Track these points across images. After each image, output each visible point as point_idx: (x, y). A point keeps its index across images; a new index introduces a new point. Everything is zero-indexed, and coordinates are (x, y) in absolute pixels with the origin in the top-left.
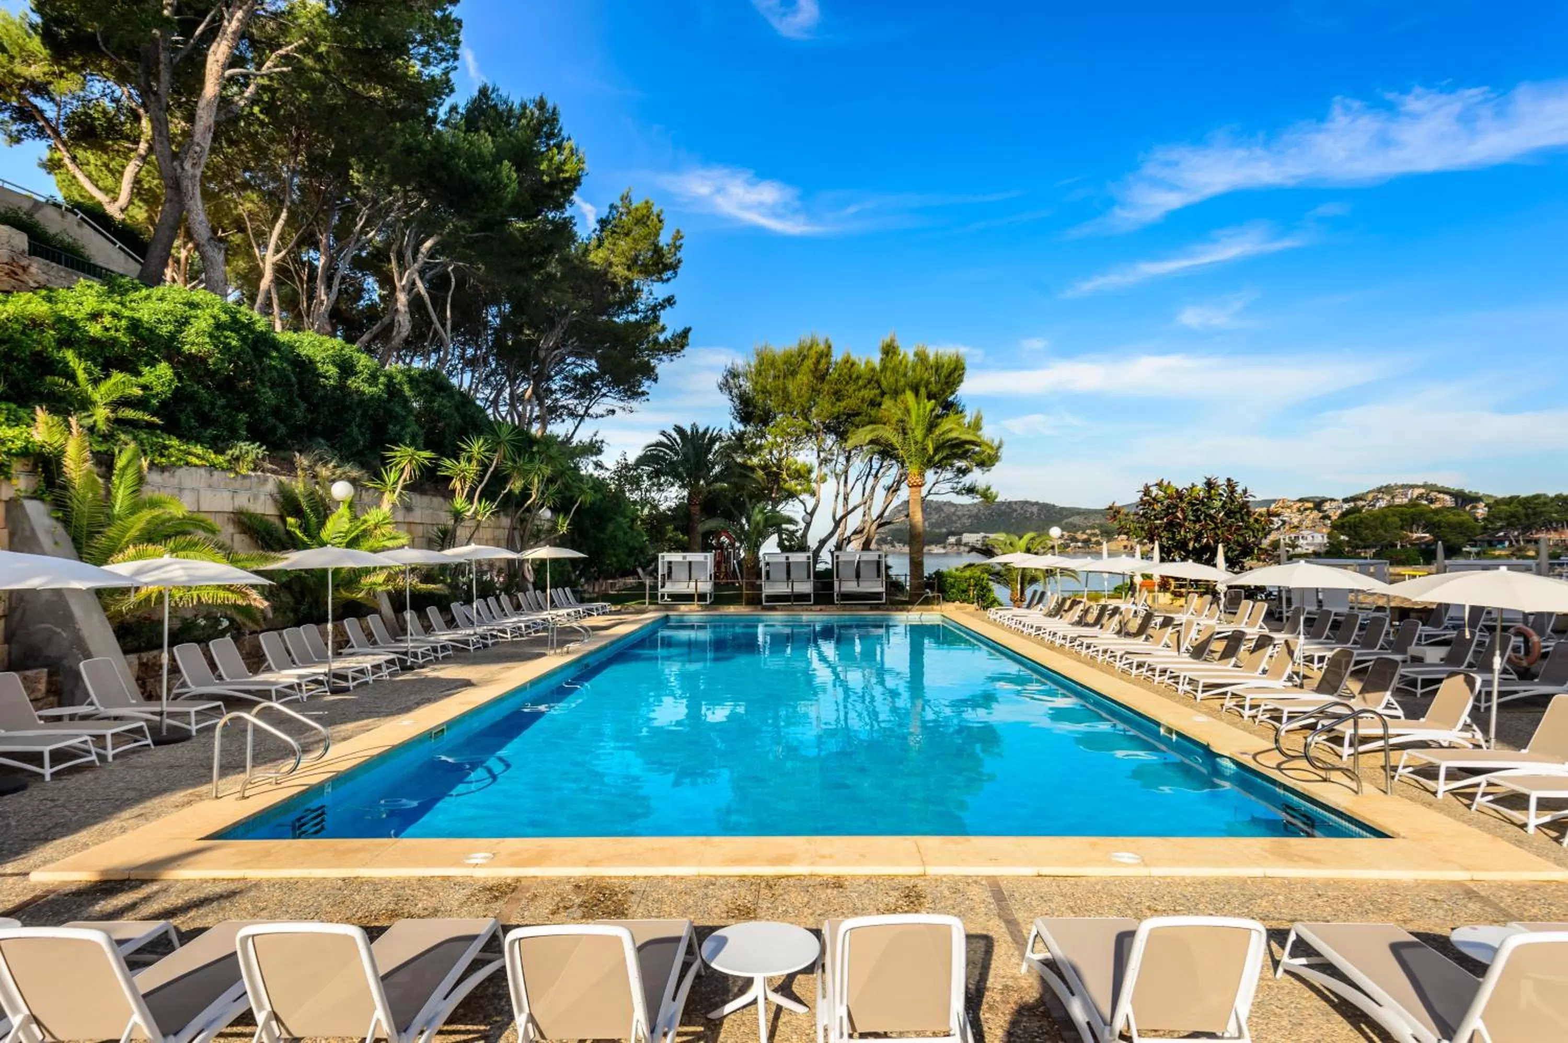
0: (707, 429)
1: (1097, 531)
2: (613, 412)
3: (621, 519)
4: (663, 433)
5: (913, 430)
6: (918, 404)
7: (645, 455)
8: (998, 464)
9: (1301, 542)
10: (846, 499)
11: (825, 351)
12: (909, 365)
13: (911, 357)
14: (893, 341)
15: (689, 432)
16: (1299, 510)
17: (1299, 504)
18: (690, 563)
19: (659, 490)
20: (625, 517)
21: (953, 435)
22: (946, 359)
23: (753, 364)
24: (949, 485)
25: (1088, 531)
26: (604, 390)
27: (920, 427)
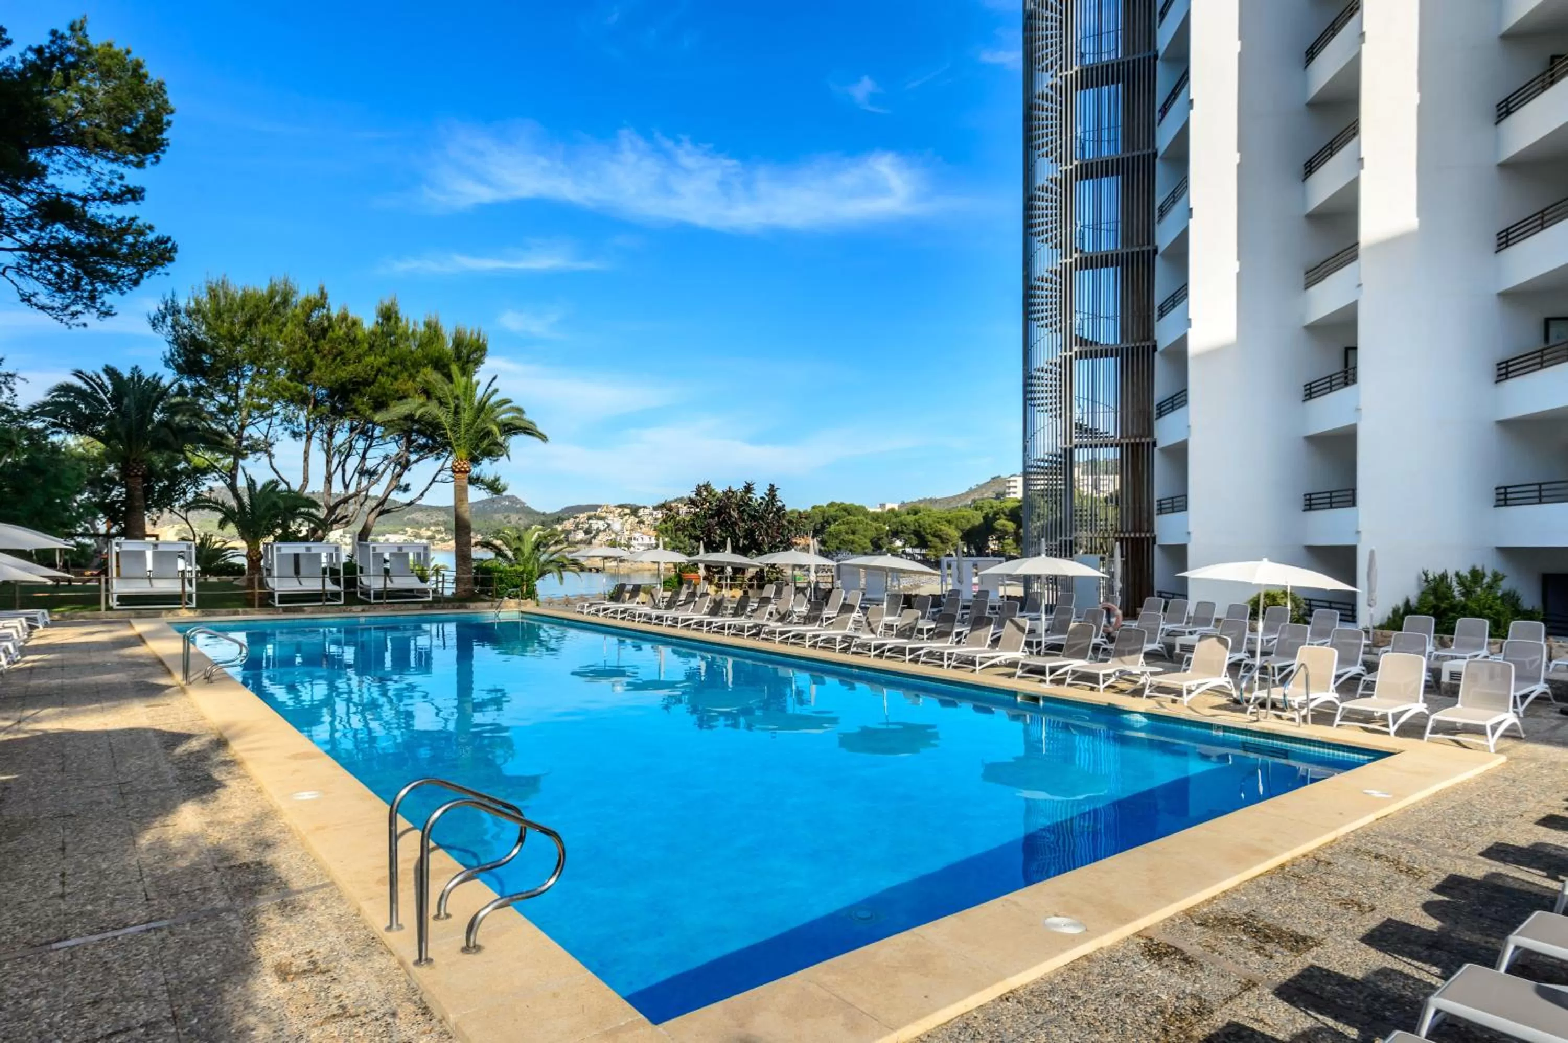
1: (442, 529)
4: (78, 373)
5: (465, 410)
9: (633, 542)
15: (127, 378)
16: (620, 515)
17: (619, 510)
25: (433, 528)
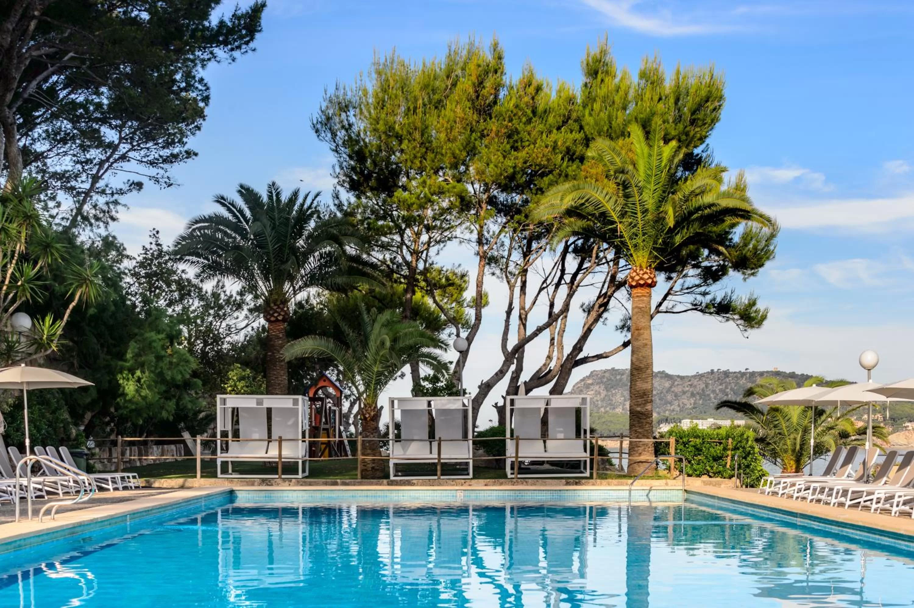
0: (295, 194)
2: (139, 186)
3: (152, 335)
4: (221, 200)
5: (641, 190)
6: (650, 146)
7: (191, 236)
8: (768, 264)
10: (523, 320)
11: (493, 63)
12: (632, 94)
13: (635, 79)
14: (604, 52)
15: (265, 198)
18: (269, 411)
19: (217, 316)
20: (159, 332)
21: (708, 199)
22: (693, 82)
23: (371, 90)
24: (689, 298)
26: (124, 148)
27: (652, 187)
